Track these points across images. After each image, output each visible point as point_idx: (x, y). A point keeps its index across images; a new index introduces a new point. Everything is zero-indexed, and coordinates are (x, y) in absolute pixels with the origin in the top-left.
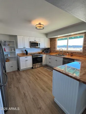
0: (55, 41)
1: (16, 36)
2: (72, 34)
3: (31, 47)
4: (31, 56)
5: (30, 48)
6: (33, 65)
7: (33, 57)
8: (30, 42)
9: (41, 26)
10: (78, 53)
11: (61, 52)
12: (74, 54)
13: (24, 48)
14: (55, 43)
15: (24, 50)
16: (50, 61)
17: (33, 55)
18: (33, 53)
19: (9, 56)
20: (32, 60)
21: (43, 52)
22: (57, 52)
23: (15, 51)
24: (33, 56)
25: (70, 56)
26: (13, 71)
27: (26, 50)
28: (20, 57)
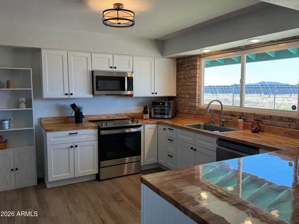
0: (195, 68)
1: (39, 50)
2: (255, 41)
3: (96, 92)
4: (93, 128)
5: (91, 96)
6: (99, 167)
7: (103, 132)
8: (93, 72)
9: (121, 14)
10: (281, 119)
11: (217, 116)
12: (269, 122)
13: (67, 96)
14: (195, 77)
15: (69, 104)
16: (171, 150)
17: (100, 124)
18: (105, 118)
19: (7, 127)
20: (96, 143)
21: (145, 112)
22: (200, 113)
23: (31, 107)
24: (100, 129)
25: (249, 132)
26: (18, 187)
27: (73, 106)
28: (47, 131)
